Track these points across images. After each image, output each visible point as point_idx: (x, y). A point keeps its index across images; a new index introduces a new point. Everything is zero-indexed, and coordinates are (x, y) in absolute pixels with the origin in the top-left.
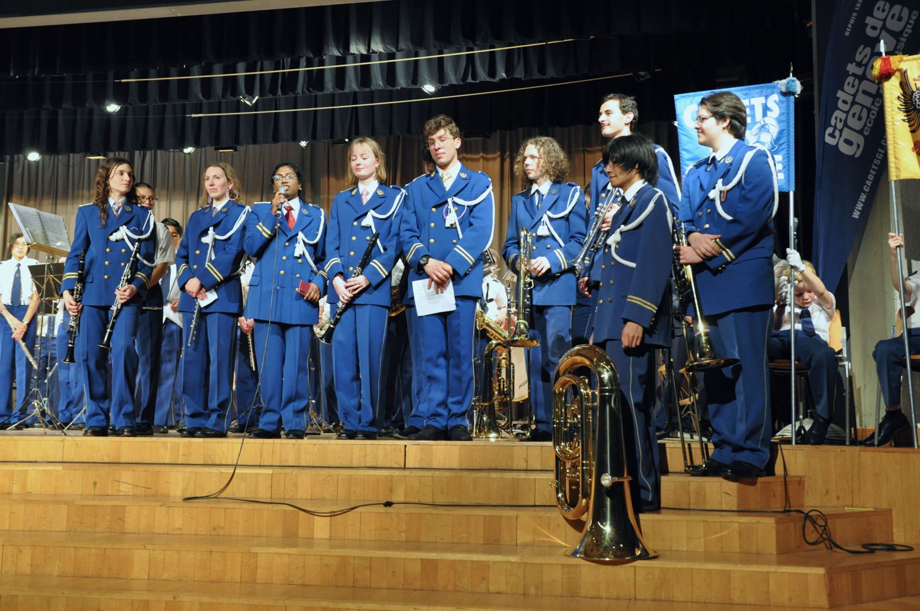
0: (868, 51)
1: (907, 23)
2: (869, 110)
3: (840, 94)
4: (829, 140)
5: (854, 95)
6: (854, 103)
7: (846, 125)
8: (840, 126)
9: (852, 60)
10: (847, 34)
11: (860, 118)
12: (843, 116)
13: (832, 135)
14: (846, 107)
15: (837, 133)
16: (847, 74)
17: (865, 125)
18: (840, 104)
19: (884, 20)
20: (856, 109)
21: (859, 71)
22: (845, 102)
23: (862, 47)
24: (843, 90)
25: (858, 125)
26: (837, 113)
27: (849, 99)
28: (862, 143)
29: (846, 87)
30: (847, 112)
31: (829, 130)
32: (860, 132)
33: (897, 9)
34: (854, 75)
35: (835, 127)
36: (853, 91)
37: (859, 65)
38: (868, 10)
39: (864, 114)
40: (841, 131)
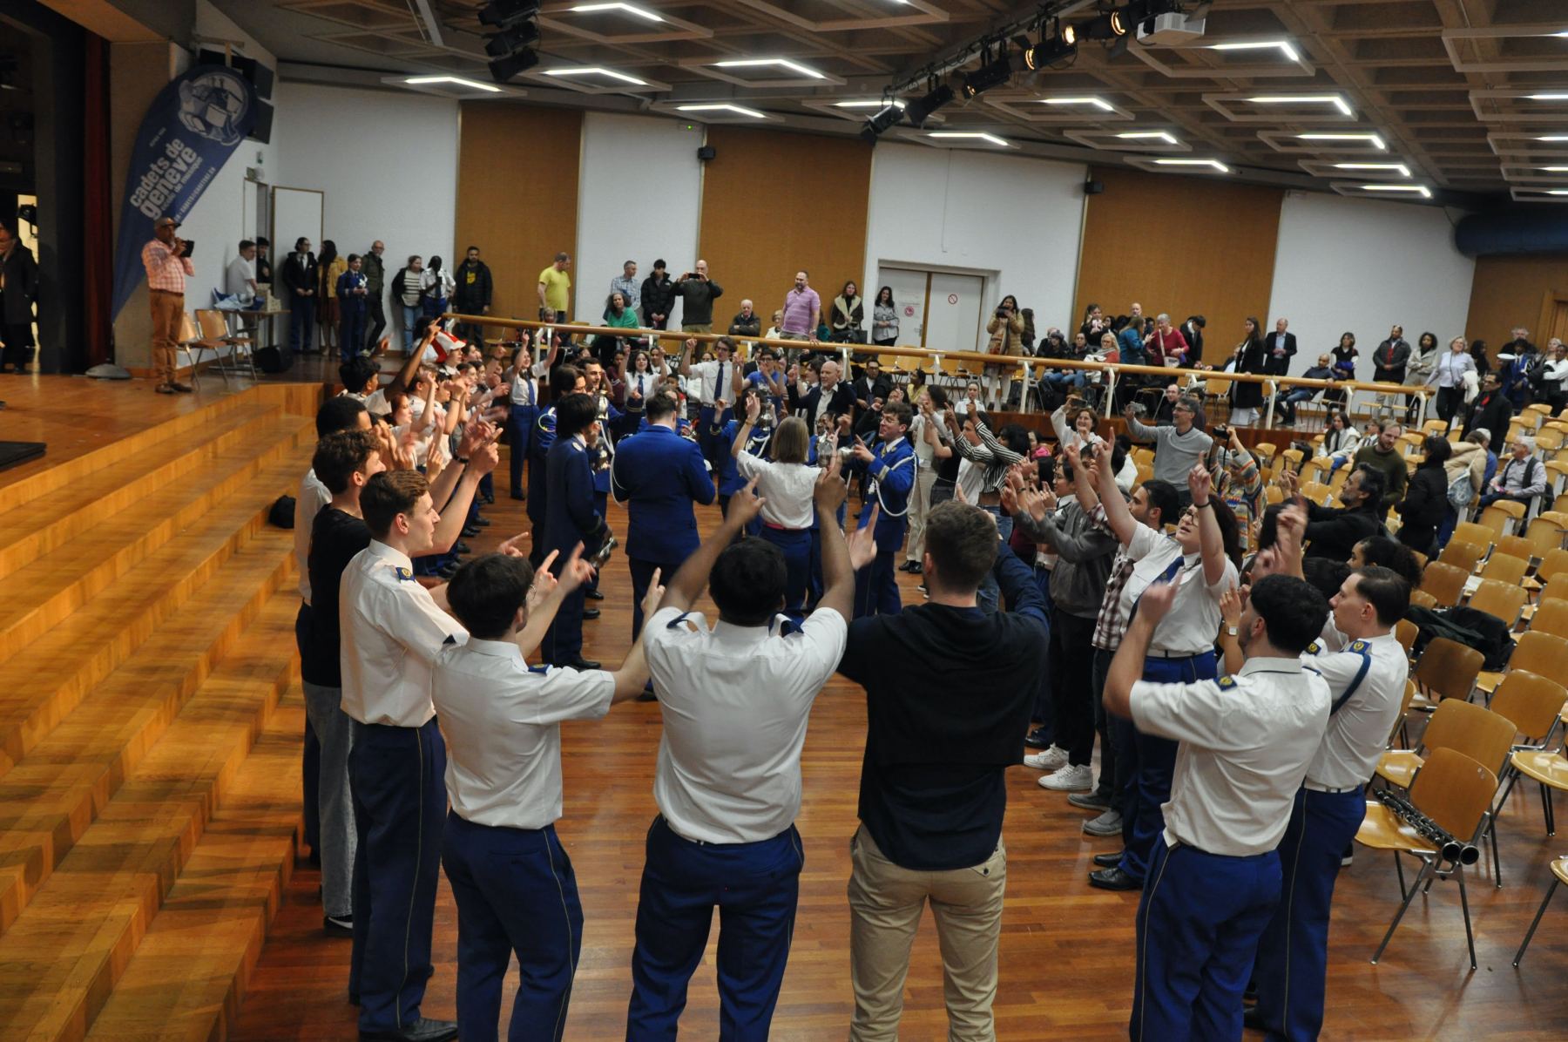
0: (167, 163)
1: (195, 161)
2: (166, 197)
3: (143, 178)
4: (132, 201)
5: (156, 184)
6: (154, 188)
7: (147, 198)
8: (143, 197)
9: (155, 163)
10: (152, 145)
11: (159, 199)
12: (146, 193)
13: (136, 200)
14: (149, 189)
15: (140, 200)
16: (150, 170)
17: (162, 205)
18: (143, 184)
19: (180, 152)
20: (155, 192)
21: (161, 172)
22: (148, 185)
23: (162, 159)
24: (146, 176)
25: (159, 203)
26: (139, 189)
27: (152, 185)
28: (159, 212)
29: (149, 176)
30: (149, 192)
31: (134, 197)
32: (159, 207)
33: (189, 150)
34: (156, 173)
35: (138, 196)
36: (155, 181)
37: (160, 168)
38: (168, 139)
39: (162, 198)
40: (143, 201)
